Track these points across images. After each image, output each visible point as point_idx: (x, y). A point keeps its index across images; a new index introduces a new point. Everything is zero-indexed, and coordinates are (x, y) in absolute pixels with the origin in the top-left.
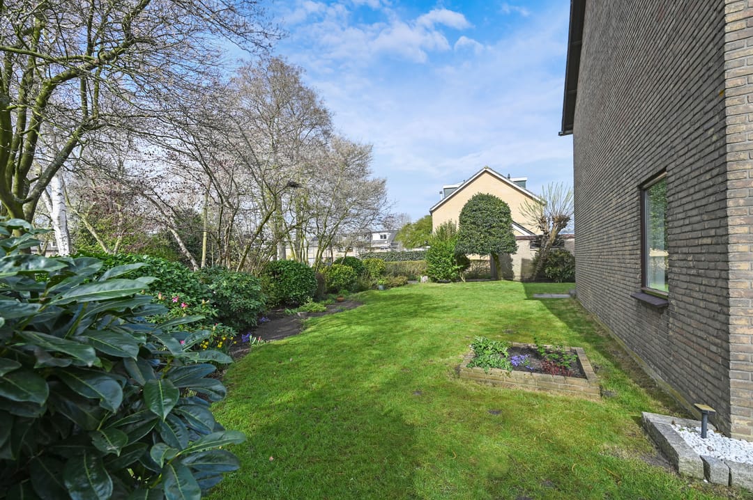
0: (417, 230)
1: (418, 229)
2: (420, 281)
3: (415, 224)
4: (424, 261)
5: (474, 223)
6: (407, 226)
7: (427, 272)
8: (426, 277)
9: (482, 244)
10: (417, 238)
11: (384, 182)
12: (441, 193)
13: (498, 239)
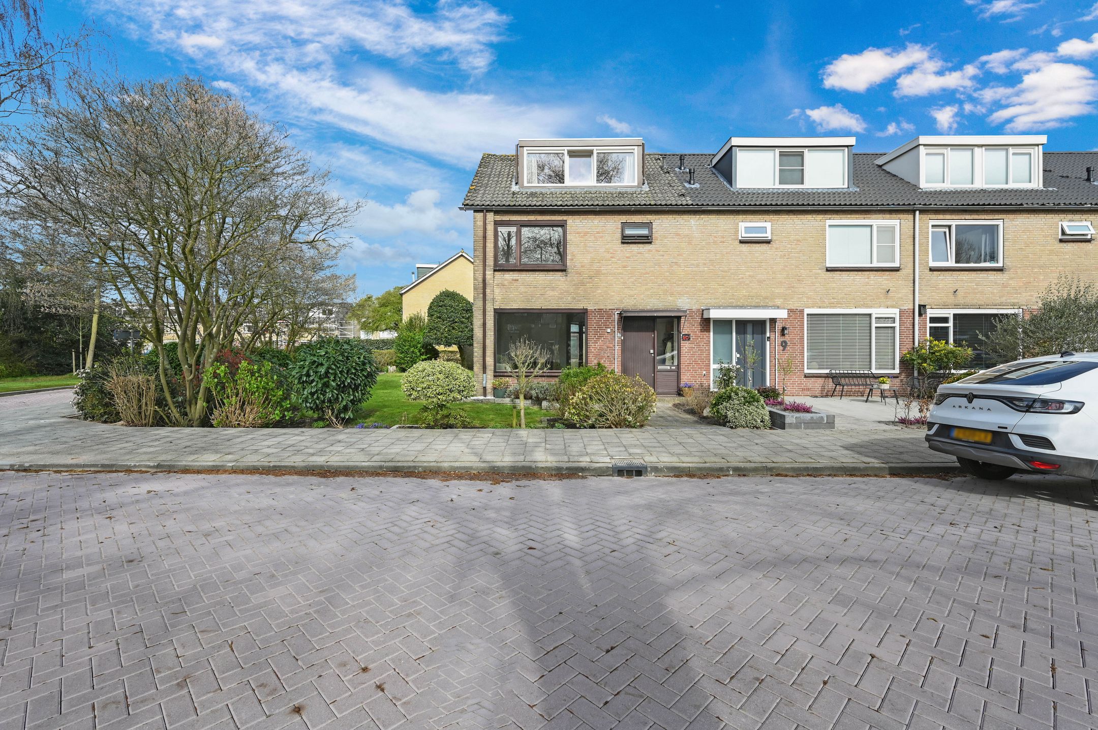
0: (380, 307)
1: (383, 305)
2: (387, 371)
3: (378, 299)
4: (392, 351)
5: (440, 317)
6: (366, 300)
7: (395, 361)
8: (395, 367)
9: (446, 337)
10: (383, 317)
11: (355, 275)
12: (413, 273)
13: (460, 333)
